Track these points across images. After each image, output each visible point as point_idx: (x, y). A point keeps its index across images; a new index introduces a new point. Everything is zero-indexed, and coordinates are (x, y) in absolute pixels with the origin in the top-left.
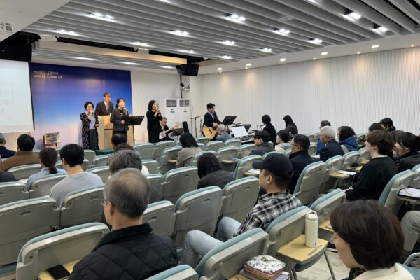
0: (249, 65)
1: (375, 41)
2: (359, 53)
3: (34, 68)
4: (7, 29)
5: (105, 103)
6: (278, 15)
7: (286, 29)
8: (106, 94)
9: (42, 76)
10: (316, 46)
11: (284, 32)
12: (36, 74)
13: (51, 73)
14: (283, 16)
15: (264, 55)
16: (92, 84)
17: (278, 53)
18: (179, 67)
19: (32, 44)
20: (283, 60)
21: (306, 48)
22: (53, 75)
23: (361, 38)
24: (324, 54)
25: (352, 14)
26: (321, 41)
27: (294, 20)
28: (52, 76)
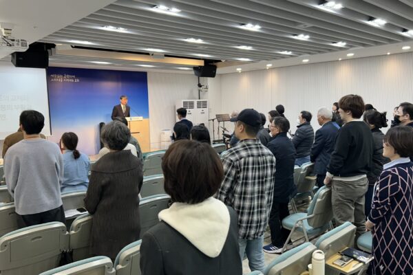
0: (269, 65)
1: (405, 43)
2: (389, 54)
3: (52, 72)
4: (22, 46)
5: (122, 106)
6: (295, 23)
7: (305, 35)
8: (123, 96)
9: (59, 79)
10: (341, 49)
11: (302, 37)
12: (53, 78)
13: (68, 76)
14: (301, 24)
15: (284, 57)
16: (109, 86)
17: (300, 54)
18: (195, 68)
19: (48, 50)
20: (306, 61)
21: (330, 50)
22: (70, 78)
23: (390, 41)
24: (350, 55)
25: (376, 21)
26: (345, 44)
27: (313, 27)
28: (68, 79)
